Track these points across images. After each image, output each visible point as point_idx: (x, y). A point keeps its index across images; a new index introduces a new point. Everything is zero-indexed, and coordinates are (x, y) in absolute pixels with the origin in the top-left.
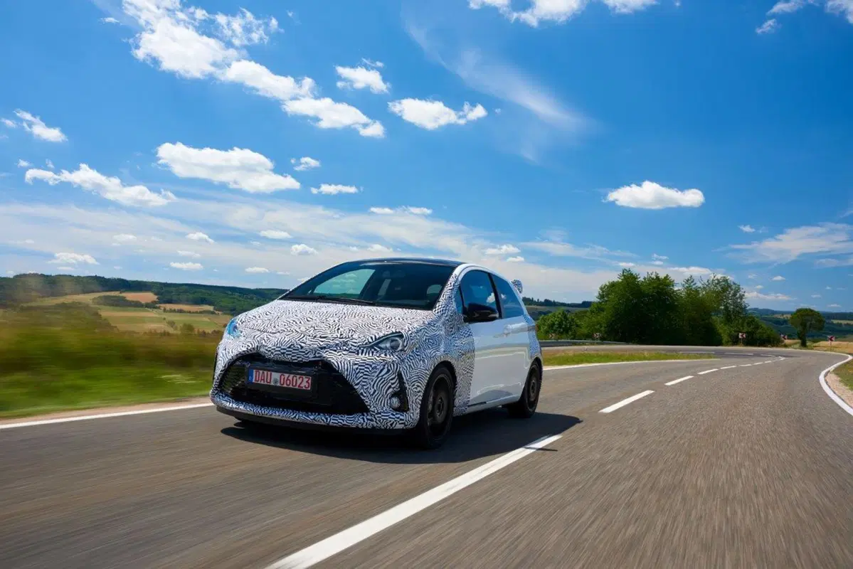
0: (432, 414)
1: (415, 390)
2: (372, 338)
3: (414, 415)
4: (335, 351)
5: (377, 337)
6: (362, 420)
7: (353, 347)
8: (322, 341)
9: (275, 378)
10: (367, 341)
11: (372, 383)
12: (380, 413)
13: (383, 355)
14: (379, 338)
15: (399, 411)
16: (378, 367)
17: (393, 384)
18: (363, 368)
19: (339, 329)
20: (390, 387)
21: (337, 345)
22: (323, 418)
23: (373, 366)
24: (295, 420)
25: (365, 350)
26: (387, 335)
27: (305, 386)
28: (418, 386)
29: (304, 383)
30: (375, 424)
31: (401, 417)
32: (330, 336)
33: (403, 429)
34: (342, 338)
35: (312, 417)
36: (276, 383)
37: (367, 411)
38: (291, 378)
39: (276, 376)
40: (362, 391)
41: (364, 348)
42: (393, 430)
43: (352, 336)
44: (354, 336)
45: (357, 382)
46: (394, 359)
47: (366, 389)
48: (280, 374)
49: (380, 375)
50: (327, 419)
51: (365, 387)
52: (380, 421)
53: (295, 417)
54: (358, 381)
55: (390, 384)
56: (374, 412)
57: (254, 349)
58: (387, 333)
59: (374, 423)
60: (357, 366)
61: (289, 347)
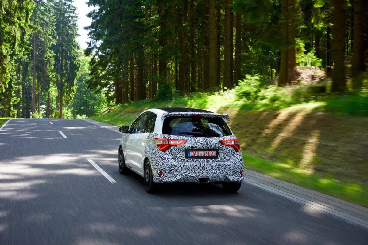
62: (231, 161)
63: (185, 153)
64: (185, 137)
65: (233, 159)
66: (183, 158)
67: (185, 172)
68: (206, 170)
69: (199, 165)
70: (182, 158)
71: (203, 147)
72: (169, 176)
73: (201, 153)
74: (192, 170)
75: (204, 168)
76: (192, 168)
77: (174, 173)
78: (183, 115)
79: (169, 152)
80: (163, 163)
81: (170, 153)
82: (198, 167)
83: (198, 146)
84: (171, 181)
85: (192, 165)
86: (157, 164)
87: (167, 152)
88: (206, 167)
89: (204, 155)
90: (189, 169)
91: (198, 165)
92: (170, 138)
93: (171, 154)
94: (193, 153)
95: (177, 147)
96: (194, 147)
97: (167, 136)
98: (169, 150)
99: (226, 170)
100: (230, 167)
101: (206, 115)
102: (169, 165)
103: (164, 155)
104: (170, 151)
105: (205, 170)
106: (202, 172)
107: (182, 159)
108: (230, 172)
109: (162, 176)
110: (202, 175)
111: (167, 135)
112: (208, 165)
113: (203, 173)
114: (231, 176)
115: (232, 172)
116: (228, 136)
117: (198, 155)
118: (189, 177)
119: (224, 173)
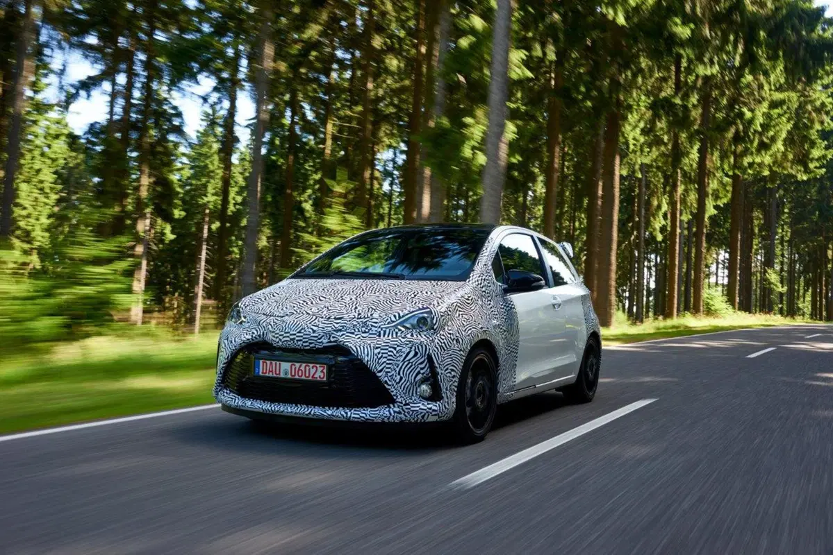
0: (471, 402)
1: (448, 375)
2: (395, 316)
3: (447, 405)
4: (353, 333)
5: (401, 314)
6: (388, 413)
7: (373, 328)
8: (337, 323)
9: (285, 369)
10: (389, 320)
11: (398, 370)
12: (408, 404)
13: (409, 336)
14: (403, 316)
15: (431, 401)
16: (404, 350)
17: (422, 369)
18: (387, 351)
19: (356, 308)
20: (419, 373)
21: (355, 326)
22: (343, 413)
23: (398, 349)
24: (310, 416)
25: (388, 330)
26: (413, 312)
27: (320, 376)
28: (452, 370)
29: (317, 372)
30: (404, 418)
31: (434, 408)
32: (346, 316)
33: (436, 422)
34: (360, 318)
35: (330, 412)
36: (286, 374)
37: (394, 402)
38: (303, 368)
39: (286, 366)
40: (386, 379)
41: (386, 328)
42: (425, 423)
43: (372, 315)
44: (374, 316)
45: (379, 369)
46: (422, 340)
47: (390, 378)
48: (290, 364)
49: (407, 359)
50: (346, 413)
51: (389, 374)
52: (408, 413)
53: (310, 413)
54: (381, 368)
55: (419, 369)
56: (401, 403)
57: (259, 336)
58: (412, 310)
59: (402, 416)
60: (378, 350)
61: (299, 332)
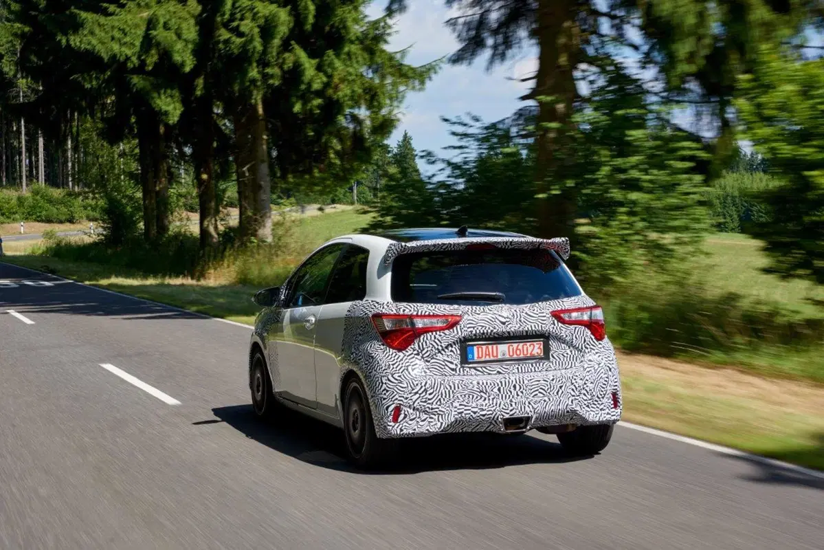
62: (586, 366)
63: (459, 352)
64: (456, 306)
65: (590, 361)
66: (456, 365)
67: (465, 403)
68: (520, 394)
69: (501, 382)
70: (453, 367)
71: (509, 332)
72: (419, 418)
73: (503, 349)
74: (483, 399)
75: (515, 389)
76: (481, 391)
77: (432, 409)
78: (444, 247)
79: (416, 352)
80: (401, 382)
81: (418, 354)
82: (499, 390)
83: (495, 331)
84: (427, 430)
85: (481, 384)
86: (384, 385)
87: (410, 353)
88: (520, 388)
89: (511, 354)
90: (475, 396)
91: (498, 381)
92: (415, 313)
93: (422, 357)
94: (480, 349)
95: (437, 336)
96: (483, 333)
97: (407, 308)
98: (416, 344)
99: (573, 393)
100: (585, 384)
101: (508, 244)
102: (418, 388)
103: (402, 360)
104: (419, 348)
105: (518, 395)
106: (511, 401)
107: (453, 370)
108: (585, 398)
109: (399, 420)
110: (511, 410)
111: (405, 304)
112: (526, 382)
113: (513, 404)
114: (589, 410)
115: (590, 397)
116: (573, 298)
117: (495, 354)
118: (474, 416)
119: (570, 399)
